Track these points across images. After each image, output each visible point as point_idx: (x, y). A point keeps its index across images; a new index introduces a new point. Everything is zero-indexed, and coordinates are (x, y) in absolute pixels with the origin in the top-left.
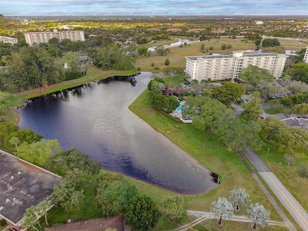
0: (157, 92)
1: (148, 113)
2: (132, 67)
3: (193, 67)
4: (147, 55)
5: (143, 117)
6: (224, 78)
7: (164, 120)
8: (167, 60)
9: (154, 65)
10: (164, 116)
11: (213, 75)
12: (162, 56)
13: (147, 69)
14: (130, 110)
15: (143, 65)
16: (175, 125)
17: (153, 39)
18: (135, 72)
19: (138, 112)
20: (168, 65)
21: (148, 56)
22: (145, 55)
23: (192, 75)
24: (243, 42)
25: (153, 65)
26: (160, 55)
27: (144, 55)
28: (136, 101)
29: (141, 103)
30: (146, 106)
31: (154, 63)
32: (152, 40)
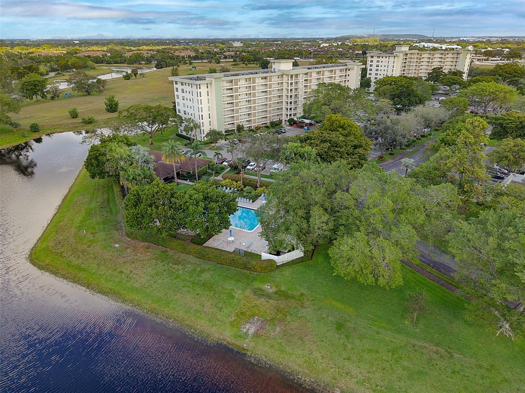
0: (138, 178)
1: (125, 263)
2: (11, 124)
3: (200, 98)
4: (49, 96)
5: (110, 285)
6: (268, 122)
7: (203, 275)
8: (111, 100)
9: (79, 115)
10: (191, 259)
11: (245, 117)
12: (89, 97)
13: (62, 125)
14: (41, 268)
15: (45, 117)
16: (257, 285)
17: (53, 70)
18: (24, 136)
19: (79, 268)
20: (115, 111)
21: (53, 98)
22: (43, 96)
23: (201, 121)
24: (235, 66)
25: (74, 115)
26: (84, 96)
27: (39, 97)
28: (56, 226)
29: (80, 228)
30: (101, 236)
31: (78, 111)
32: (51, 71)
